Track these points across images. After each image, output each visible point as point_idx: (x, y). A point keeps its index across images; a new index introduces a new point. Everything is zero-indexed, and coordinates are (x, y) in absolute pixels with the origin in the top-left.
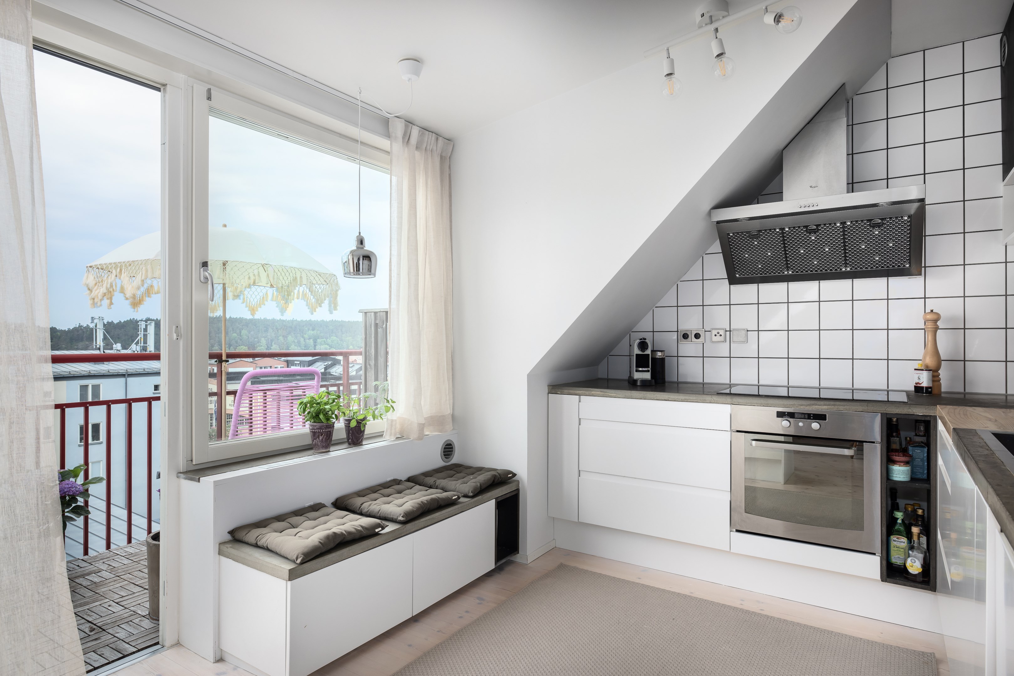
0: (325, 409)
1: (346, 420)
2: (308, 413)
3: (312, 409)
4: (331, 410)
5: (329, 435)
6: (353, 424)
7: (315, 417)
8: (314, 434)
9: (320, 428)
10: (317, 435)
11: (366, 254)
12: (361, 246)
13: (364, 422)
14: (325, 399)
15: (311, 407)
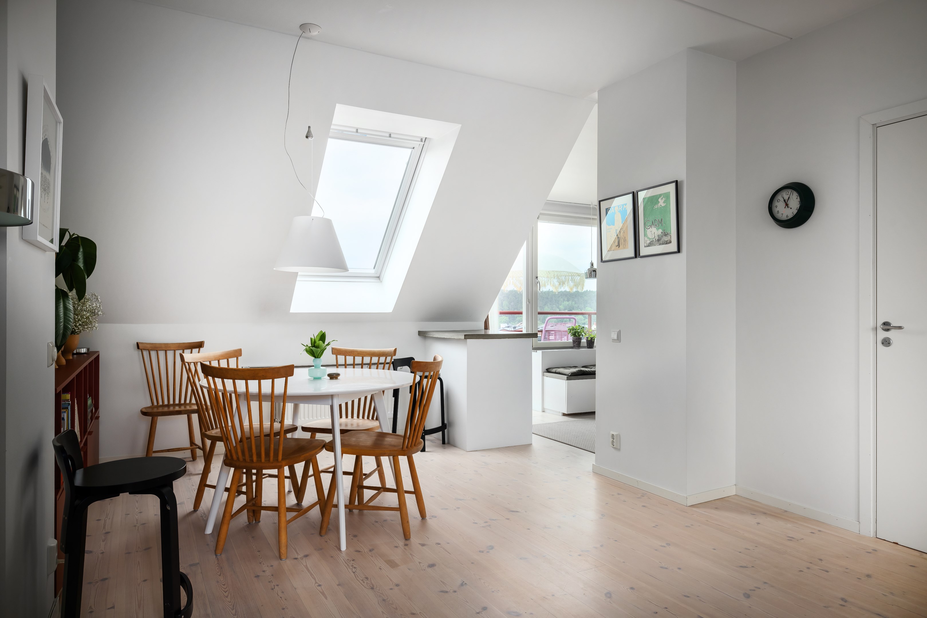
0: (578, 331)
1: (587, 338)
2: (572, 333)
3: (573, 331)
4: (580, 332)
5: (579, 342)
6: (589, 339)
7: (574, 334)
8: (574, 341)
9: (576, 339)
10: (575, 342)
11: (594, 270)
12: (592, 267)
13: (594, 338)
14: (578, 328)
15: (573, 330)
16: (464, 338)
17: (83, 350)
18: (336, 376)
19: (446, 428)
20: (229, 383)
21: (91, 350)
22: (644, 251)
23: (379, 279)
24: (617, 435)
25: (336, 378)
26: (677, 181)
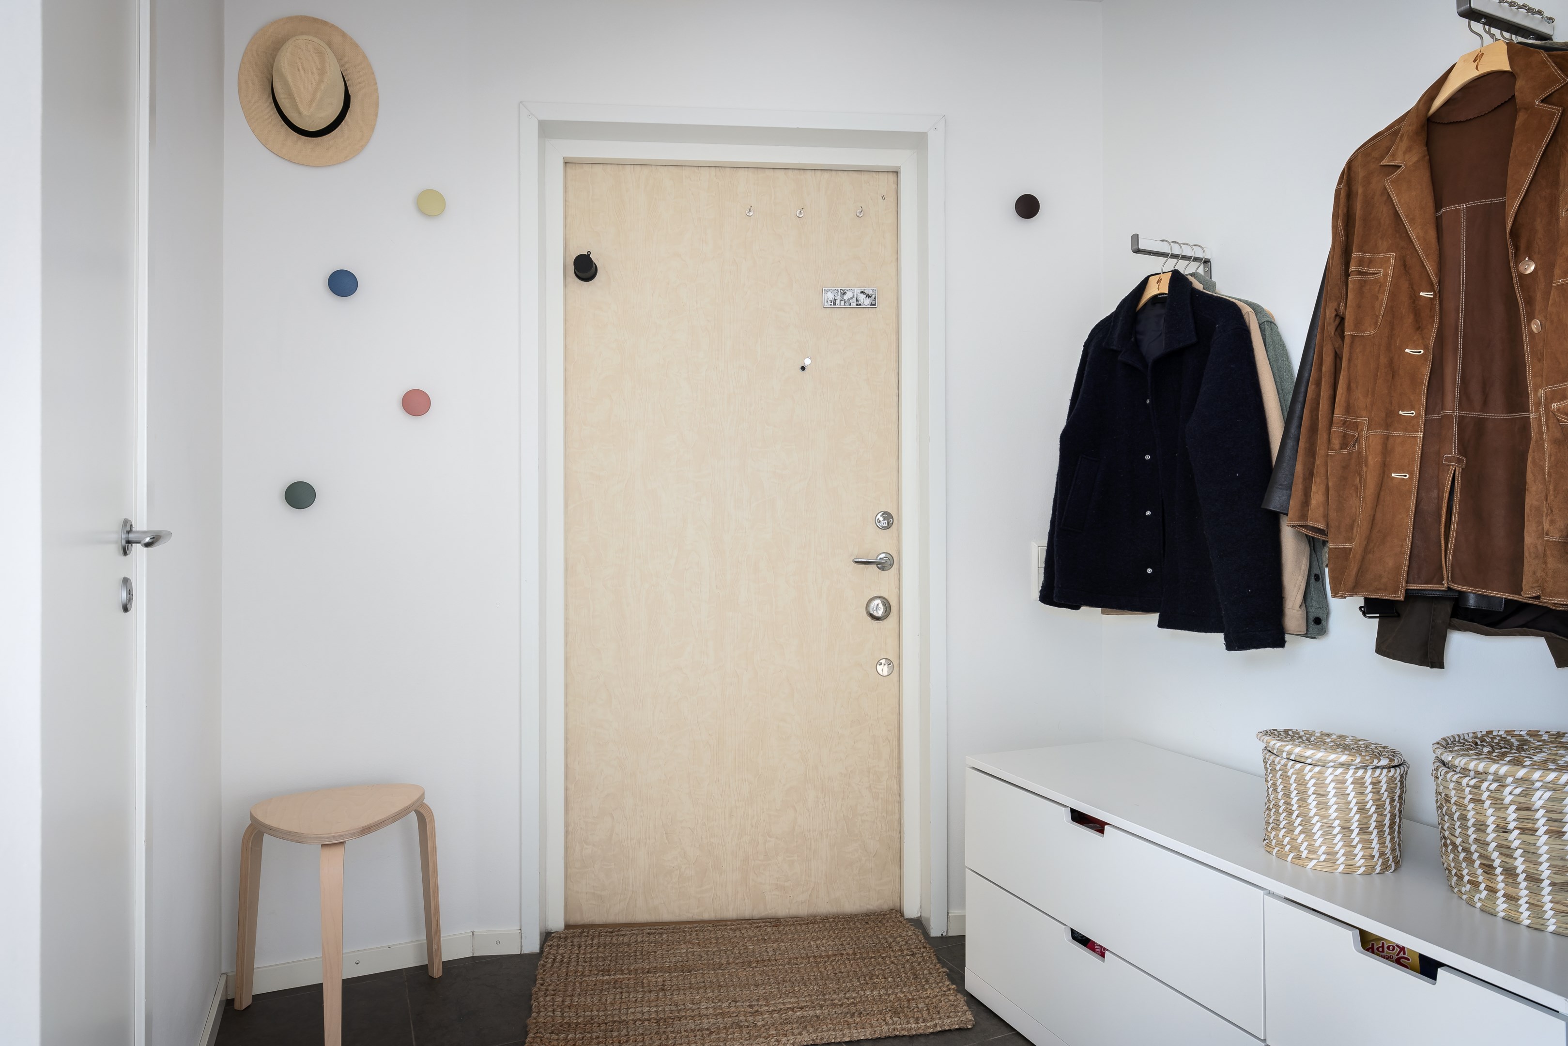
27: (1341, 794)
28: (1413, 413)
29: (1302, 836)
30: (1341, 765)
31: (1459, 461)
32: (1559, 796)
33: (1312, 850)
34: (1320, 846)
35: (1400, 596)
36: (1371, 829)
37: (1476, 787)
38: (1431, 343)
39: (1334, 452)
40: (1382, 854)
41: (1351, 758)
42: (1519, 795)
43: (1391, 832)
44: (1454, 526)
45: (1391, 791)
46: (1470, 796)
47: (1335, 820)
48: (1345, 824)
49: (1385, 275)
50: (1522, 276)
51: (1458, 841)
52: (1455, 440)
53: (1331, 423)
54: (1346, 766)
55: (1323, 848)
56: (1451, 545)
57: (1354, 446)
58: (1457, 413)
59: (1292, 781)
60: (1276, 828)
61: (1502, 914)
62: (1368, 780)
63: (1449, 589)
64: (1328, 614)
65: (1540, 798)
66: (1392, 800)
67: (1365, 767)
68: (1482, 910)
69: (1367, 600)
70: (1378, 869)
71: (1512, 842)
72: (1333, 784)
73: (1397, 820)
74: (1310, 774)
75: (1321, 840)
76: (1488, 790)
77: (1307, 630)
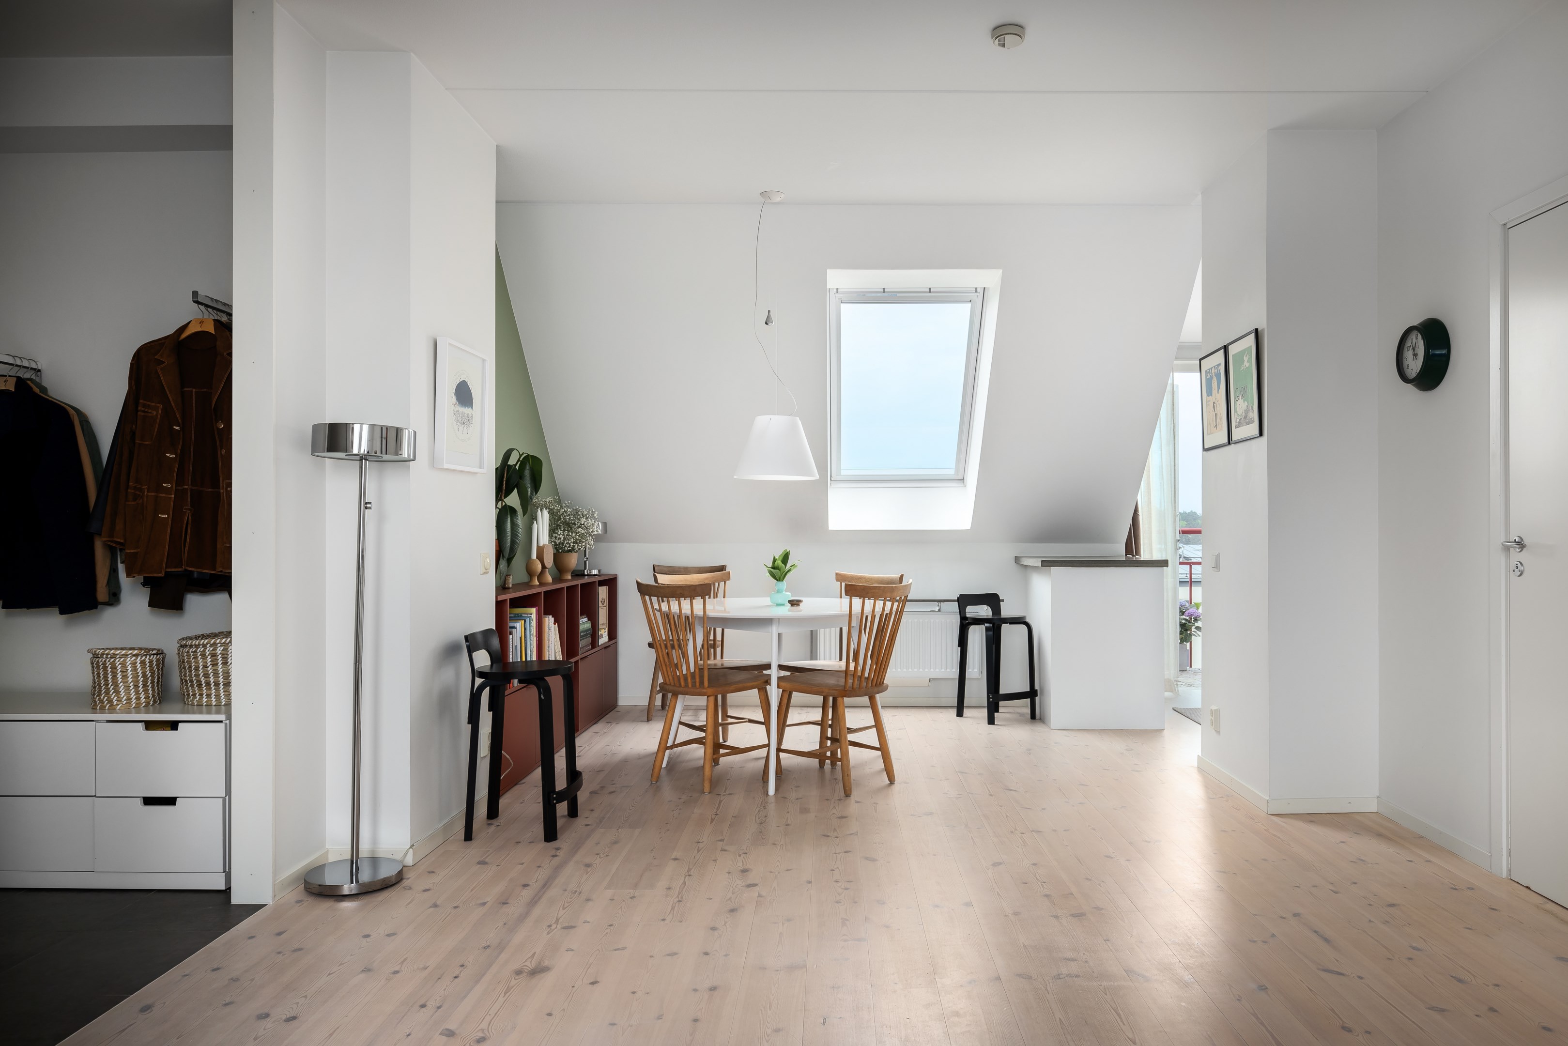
16: (1041, 566)
17: (595, 572)
18: (797, 603)
19: (1037, 696)
20: (686, 604)
21: (601, 573)
22: (1237, 435)
23: (963, 482)
24: (1215, 710)
25: (798, 605)
26: (1257, 330)
27: (134, 669)
28: (169, 485)
29: (114, 694)
30: (135, 655)
31: (190, 510)
32: (226, 648)
33: (119, 700)
34: (123, 697)
35: (162, 575)
36: (148, 684)
37: (196, 651)
38: (179, 452)
39: (130, 503)
40: (153, 696)
41: (139, 651)
42: (212, 651)
43: (158, 686)
44: (188, 540)
45: (158, 665)
46: (193, 657)
47: (131, 683)
48: (135, 684)
49: (157, 415)
50: (218, 429)
51: (188, 679)
52: (189, 500)
53: (128, 487)
54: (137, 655)
55: (125, 698)
56: (186, 549)
57: (140, 500)
58: (190, 487)
59: (109, 668)
60: (100, 695)
61: (205, 704)
62: (147, 660)
63: (186, 570)
64: (120, 591)
65: (219, 650)
66: (158, 670)
67: (146, 655)
68: (197, 705)
69: (145, 578)
70: (151, 703)
71: (209, 671)
72: (130, 666)
73: (161, 680)
74: (119, 663)
75: (124, 694)
76: (200, 651)
77: (109, 599)
